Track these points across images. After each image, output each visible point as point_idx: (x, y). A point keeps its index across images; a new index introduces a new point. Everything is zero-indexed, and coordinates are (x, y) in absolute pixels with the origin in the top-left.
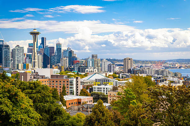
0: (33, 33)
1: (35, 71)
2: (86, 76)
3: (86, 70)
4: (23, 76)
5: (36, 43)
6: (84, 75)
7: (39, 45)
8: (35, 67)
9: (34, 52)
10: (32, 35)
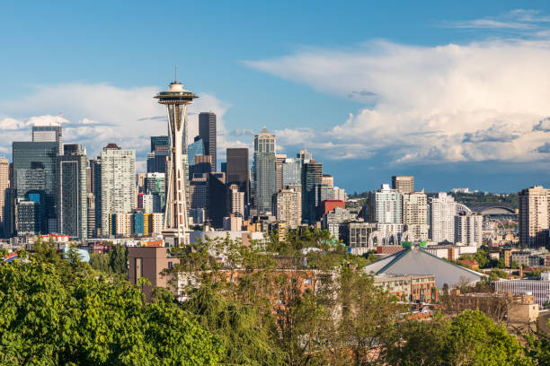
0: (169, 98)
1: (176, 239)
2: (374, 260)
3: (372, 236)
4: (139, 261)
5: (179, 135)
6: (366, 256)
7: (190, 141)
8: (180, 225)
9: (174, 168)
10: (165, 106)
